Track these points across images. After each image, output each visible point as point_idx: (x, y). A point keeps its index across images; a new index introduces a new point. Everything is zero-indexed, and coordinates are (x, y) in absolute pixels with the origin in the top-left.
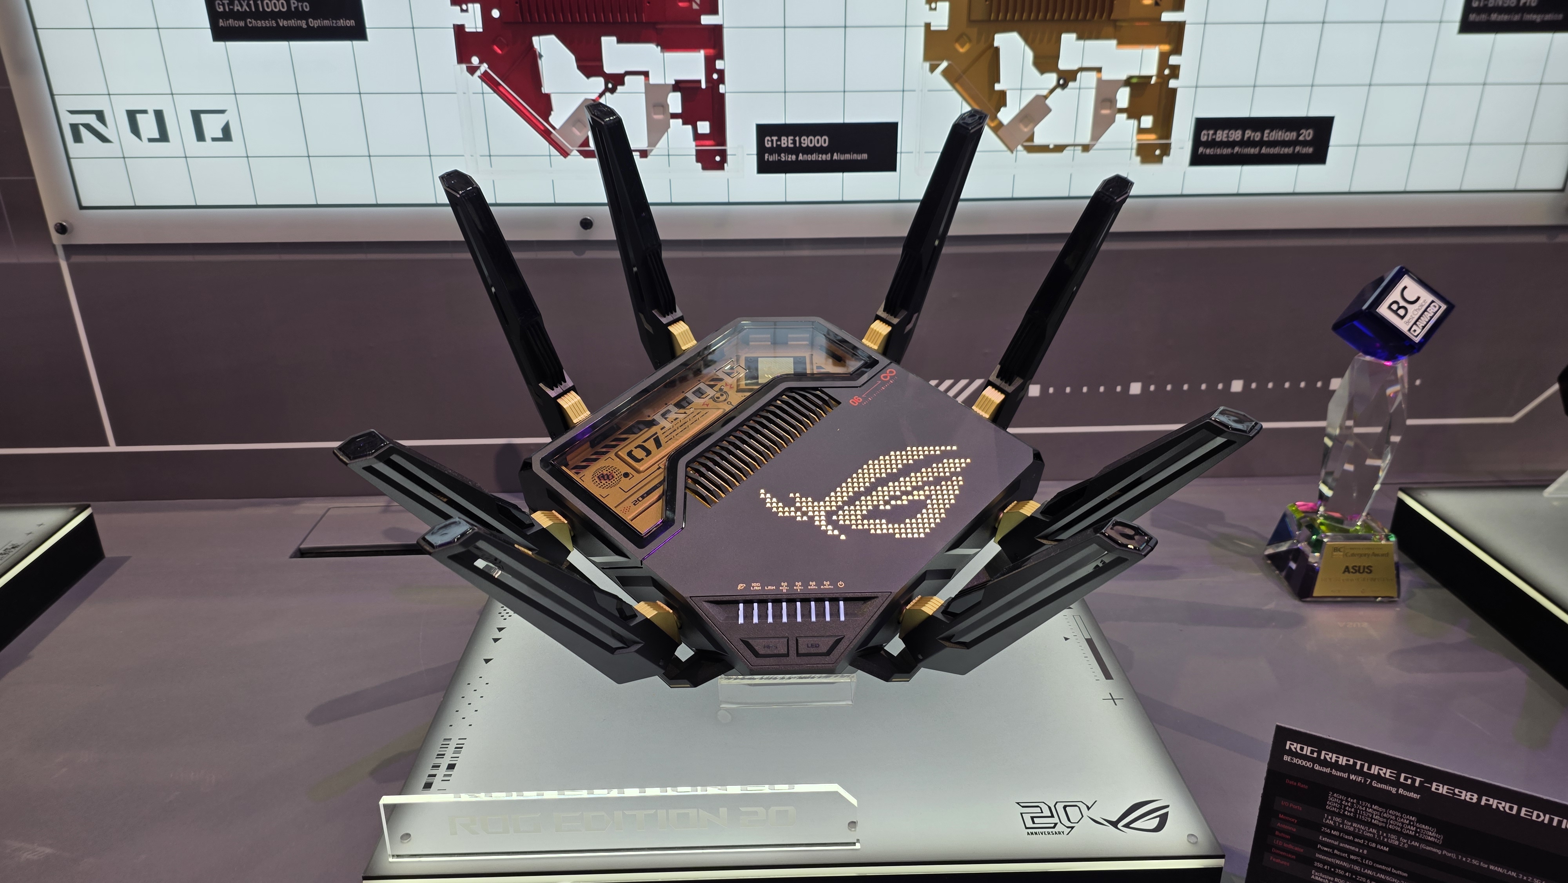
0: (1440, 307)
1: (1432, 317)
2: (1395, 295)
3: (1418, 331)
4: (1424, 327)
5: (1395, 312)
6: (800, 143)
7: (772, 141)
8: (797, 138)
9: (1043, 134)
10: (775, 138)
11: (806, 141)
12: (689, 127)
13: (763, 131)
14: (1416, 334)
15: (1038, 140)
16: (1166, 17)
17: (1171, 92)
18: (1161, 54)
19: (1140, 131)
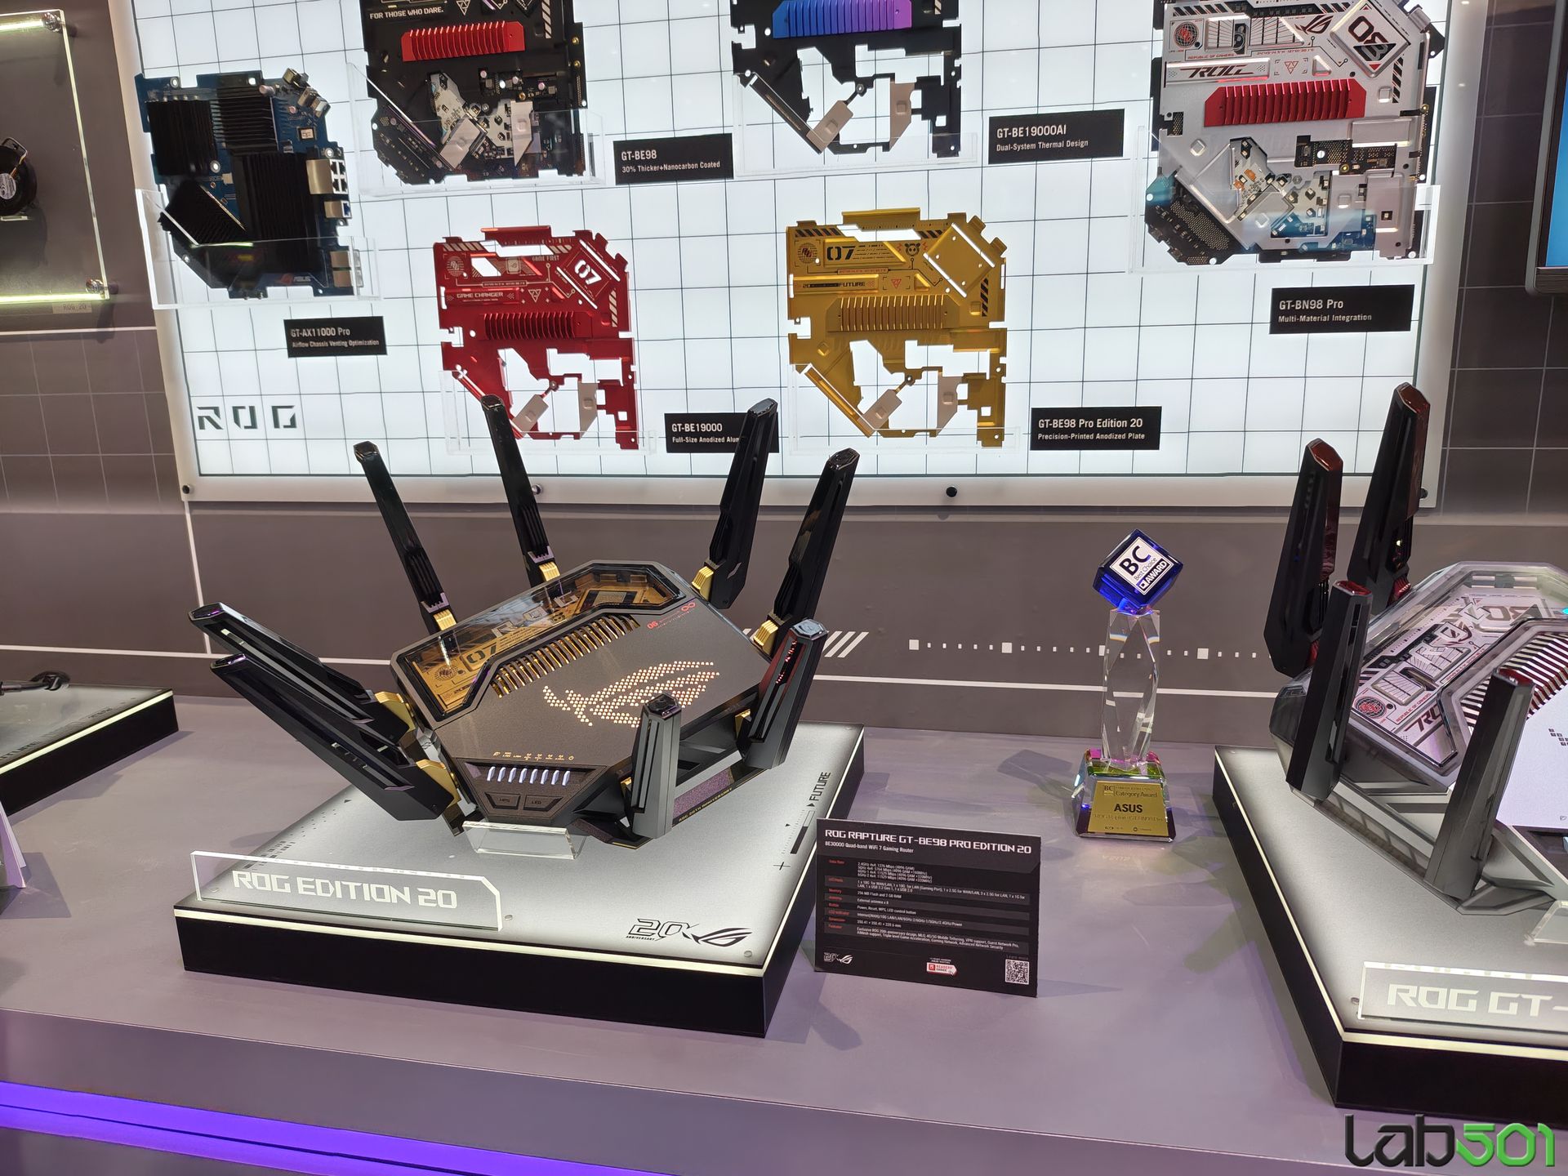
0: (1168, 565)
1: (1159, 574)
2: (1128, 554)
3: (1146, 585)
4: (1152, 582)
5: (1127, 569)
6: (700, 428)
7: (678, 427)
8: (698, 425)
9: (896, 421)
10: (680, 425)
11: (705, 427)
12: (612, 416)
13: (670, 419)
14: (1144, 588)
15: (892, 427)
16: (993, 325)
17: (1002, 388)
18: (991, 355)
19: (981, 418)
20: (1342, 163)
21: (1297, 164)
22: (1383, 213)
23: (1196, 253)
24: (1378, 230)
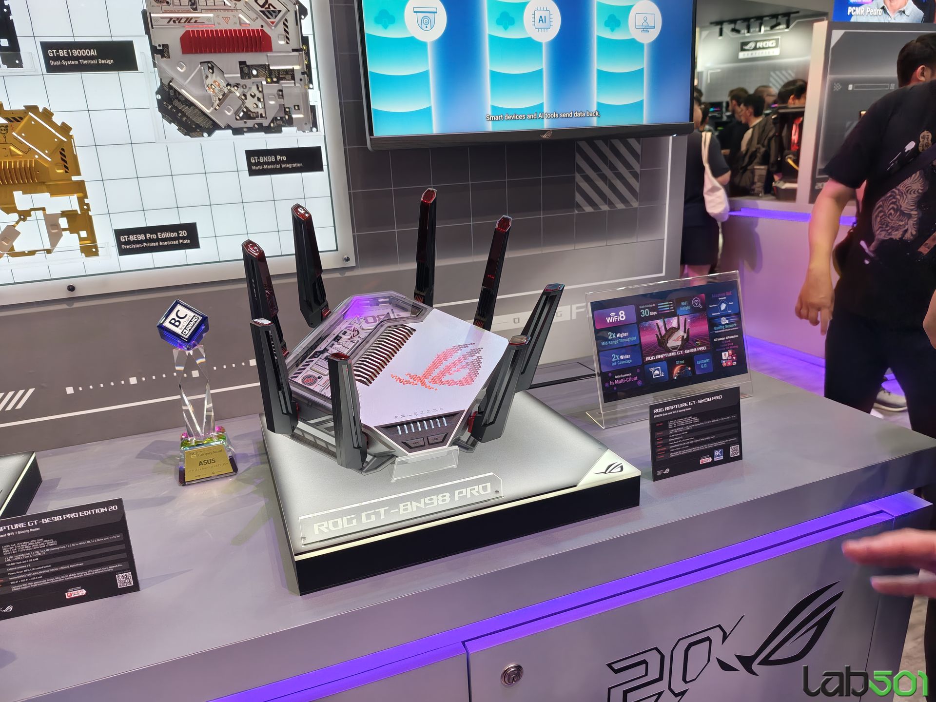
0: (198, 318)
1: (194, 324)
2: (173, 315)
3: (187, 332)
4: (190, 329)
5: (173, 324)
9: (19, 246)
14: (186, 334)
15: (17, 250)
16: (75, 178)
17: (90, 218)
18: (78, 198)
19: (81, 239)
20: (267, 78)
21: (242, 77)
22: (295, 106)
23: (194, 130)
24: (294, 116)
